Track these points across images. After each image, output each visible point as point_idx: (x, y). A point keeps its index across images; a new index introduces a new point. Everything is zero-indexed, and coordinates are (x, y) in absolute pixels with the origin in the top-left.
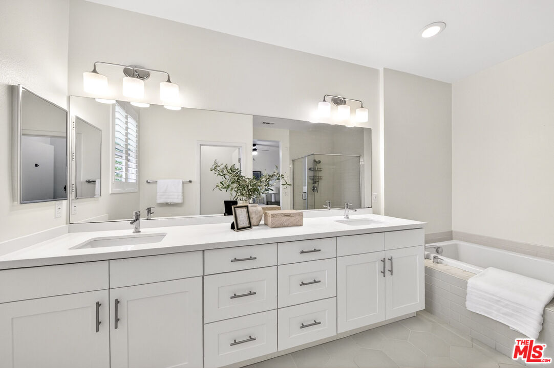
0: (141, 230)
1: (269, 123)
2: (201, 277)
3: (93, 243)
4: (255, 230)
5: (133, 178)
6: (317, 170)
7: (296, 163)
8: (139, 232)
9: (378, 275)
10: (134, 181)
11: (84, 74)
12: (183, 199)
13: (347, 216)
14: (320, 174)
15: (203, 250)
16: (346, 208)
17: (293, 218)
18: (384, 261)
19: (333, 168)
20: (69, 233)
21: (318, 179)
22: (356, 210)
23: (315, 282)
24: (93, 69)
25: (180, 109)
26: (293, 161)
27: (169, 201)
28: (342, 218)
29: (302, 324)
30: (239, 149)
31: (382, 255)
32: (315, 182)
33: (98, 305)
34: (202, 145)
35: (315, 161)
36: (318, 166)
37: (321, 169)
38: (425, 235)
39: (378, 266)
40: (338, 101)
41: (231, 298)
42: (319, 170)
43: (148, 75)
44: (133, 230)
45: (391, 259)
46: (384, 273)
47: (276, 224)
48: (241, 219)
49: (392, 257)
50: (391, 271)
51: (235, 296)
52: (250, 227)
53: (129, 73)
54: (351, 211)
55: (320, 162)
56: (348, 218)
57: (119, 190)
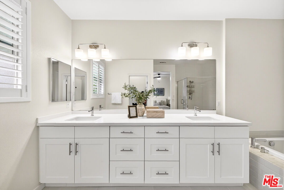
0: (94, 115)
1: (163, 62)
2: (109, 139)
3: (77, 119)
4: (139, 118)
5: (102, 92)
6: (191, 87)
7: (179, 83)
8: (93, 115)
9: (209, 153)
10: (103, 93)
11: (75, 49)
12: (122, 102)
13: (196, 114)
14: (193, 89)
15: (110, 126)
16: (195, 109)
17: (159, 113)
18: (213, 144)
19: (202, 86)
20: (72, 114)
21: (192, 92)
22: (200, 111)
23: (166, 150)
24: (78, 47)
25: (111, 60)
26: (177, 82)
27: (116, 102)
28: (193, 115)
29: (158, 172)
30: (147, 77)
31: (212, 141)
32: (190, 94)
33: (70, 144)
34: (130, 76)
35: (190, 82)
36: (193, 84)
37: (194, 86)
38: (250, 132)
39: (209, 148)
40: (192, 45)
41: (121, 151)
42: (192, 86)
43: (98, 46)
44: (91, 115)
45: (219, 144)
46: (213, 152)
47: (150, 116)
48: (132, 112)
49: (219, 143)
50: (219, 152)
51: (123, 150)
52: (137, 116)
53: (91, 47)
54: (198, 112)
55: (193, 82)
56: (196, 115)
57: (96, 97)
